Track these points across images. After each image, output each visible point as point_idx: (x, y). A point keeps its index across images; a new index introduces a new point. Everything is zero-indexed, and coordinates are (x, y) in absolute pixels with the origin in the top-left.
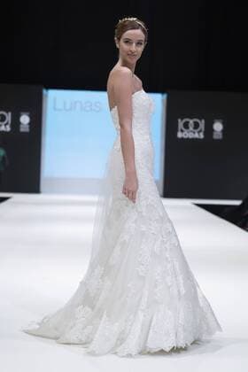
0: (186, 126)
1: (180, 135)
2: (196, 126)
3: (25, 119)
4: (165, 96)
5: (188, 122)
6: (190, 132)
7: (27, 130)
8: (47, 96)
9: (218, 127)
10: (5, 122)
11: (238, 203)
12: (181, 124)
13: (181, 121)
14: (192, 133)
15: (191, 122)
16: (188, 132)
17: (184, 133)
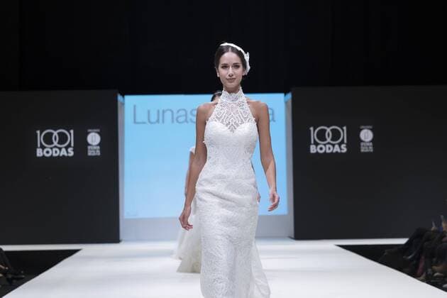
0: (321, 136)
1: (313, 149)
2: (336, 135)
3: (94, 138)
4: (289, 96)
5: (324, 131)
6: (327, 145)
7: (98, 153)
8: (123, 104)
9: (366, 135)
10: (66, 144)
11: (403, 241)
12: (314, 135)
13: (314, 131)
14: (331, 146)
15: (328, 130)
16: (325, 145)
17: (319, 147)
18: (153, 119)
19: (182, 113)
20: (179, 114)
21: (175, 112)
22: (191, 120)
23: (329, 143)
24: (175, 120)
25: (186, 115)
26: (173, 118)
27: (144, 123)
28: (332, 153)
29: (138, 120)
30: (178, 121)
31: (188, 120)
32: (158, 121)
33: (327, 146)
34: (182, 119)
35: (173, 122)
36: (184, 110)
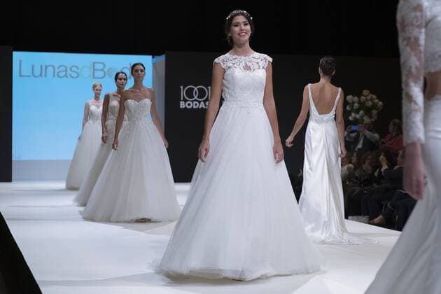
12: (183, 93)
13: (184, 89)
14: (197, 103)
15: (196, 89)
16: (192, 101)
17: (188, 103)
18: (37, 72)
19: (63, 68)
20: (60, 70)
21: (56, 67)
22: (70, 75)
23: (196, 100)
24: (56, 74)
25: (66, 71)
26: (54, 73)
27: (29, 76)
28: (198, 109)
29: (24, 73)
30: (58, 76)
31: (68, 75)
32: (41, 75)
33: (195, 103)
34: (62, 74)
35: (54, 76)
36: (65, 66)
